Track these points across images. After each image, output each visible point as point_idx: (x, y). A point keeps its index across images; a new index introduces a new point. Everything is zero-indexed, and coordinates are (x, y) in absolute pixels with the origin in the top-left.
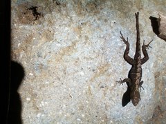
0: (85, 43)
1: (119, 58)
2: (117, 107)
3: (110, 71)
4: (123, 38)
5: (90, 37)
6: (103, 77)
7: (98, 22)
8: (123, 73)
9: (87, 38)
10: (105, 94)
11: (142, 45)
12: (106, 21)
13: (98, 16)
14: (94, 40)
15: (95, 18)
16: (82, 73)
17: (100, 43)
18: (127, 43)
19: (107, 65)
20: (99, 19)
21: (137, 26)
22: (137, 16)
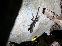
0: (21, 15)
3: (27, 22)
4: (33, 15)
6: (25, 23)
7: (27, 10)
9: (22, 14)
10: (24, 27)
12: (29, 10)
13: (27, 8)
17: (26, 15)
18: (33, 16)
20: (27, 9)
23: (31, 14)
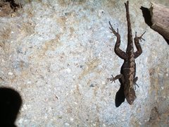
0: (71, 35)
1: (109, 52)
2: (110, 109)
3: (100, 66)
4: (112, 29)
5: (76, 28)
6: (93, 74)
7: (84, 12)
8: (114, 69)
9: (72, 30)
10: (95, 94)
11: (134, 37)
12: (93, 10)
14: (80, 32)
15: (81, 7)
16: (69, 70)
17: (88, 35)
19: (97, 60)
20: (85, 9)
21: (128, 16)
22: (127, 5)
23: (105, 24)
